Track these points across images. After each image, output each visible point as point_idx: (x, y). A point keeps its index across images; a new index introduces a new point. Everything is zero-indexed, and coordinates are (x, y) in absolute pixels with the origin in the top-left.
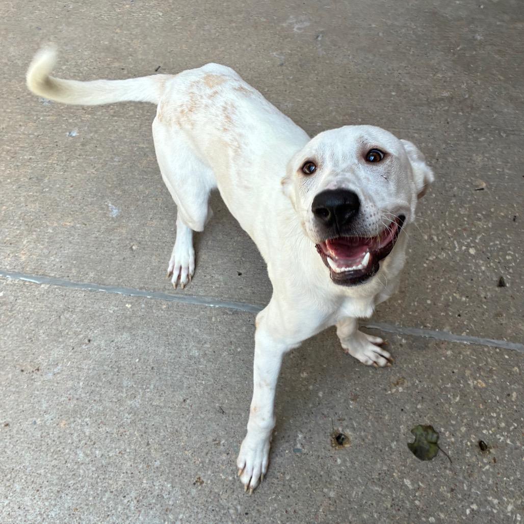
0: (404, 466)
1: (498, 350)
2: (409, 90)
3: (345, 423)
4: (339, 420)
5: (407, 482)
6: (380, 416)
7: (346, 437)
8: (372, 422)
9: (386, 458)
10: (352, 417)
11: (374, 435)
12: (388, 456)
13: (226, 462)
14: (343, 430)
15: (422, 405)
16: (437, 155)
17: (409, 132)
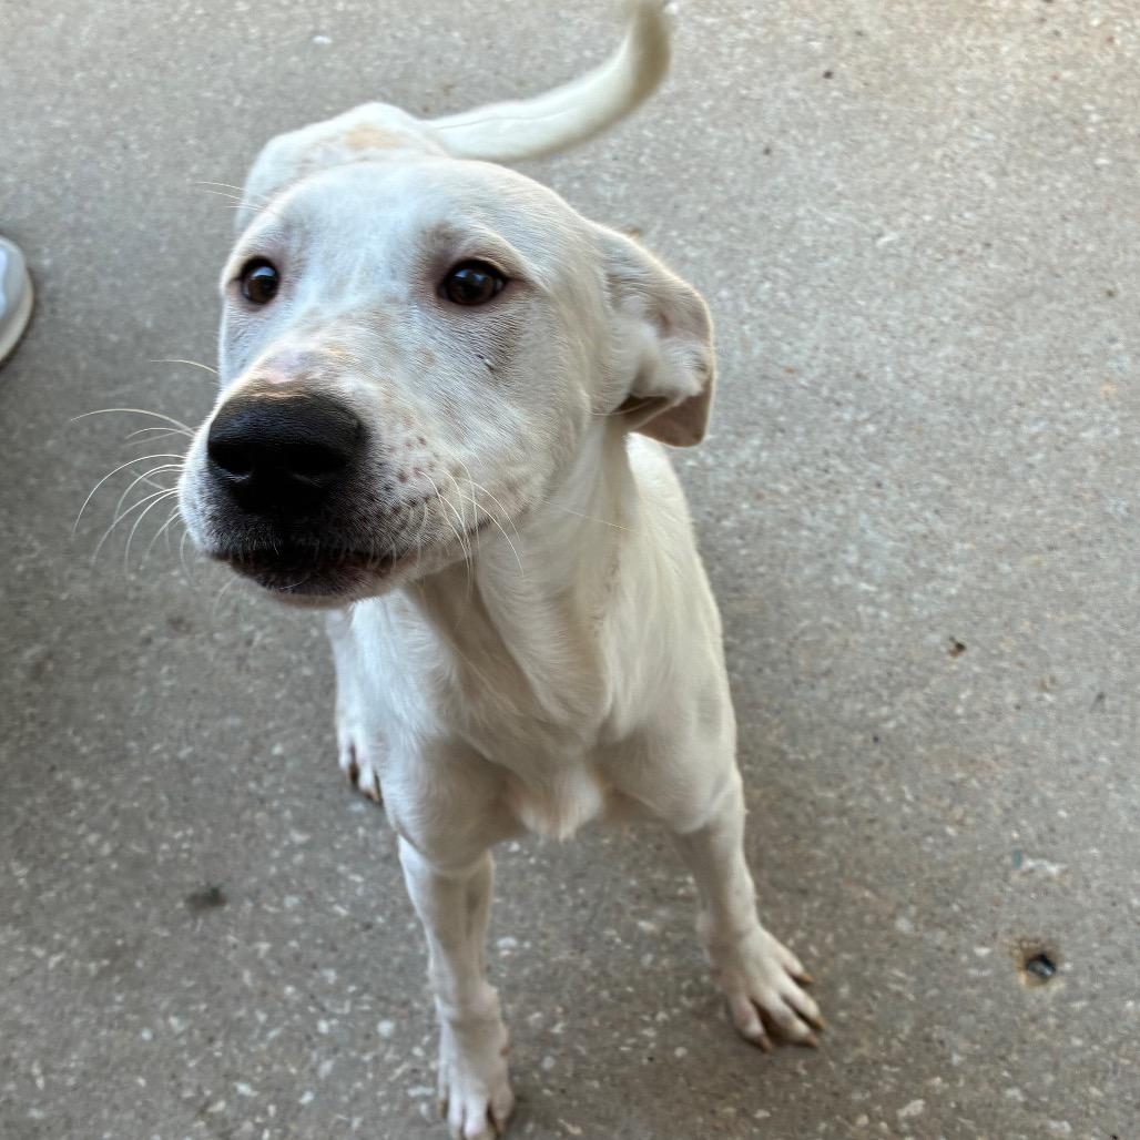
3: (1083, 982)
4: (1092, 968)
5: (916, 1107)
7: (1044, 979)
10: (1099, 1000)
11: (1044, 1047)
12: (986, 1072)
13: (997, 701)
14: (1063, 973)
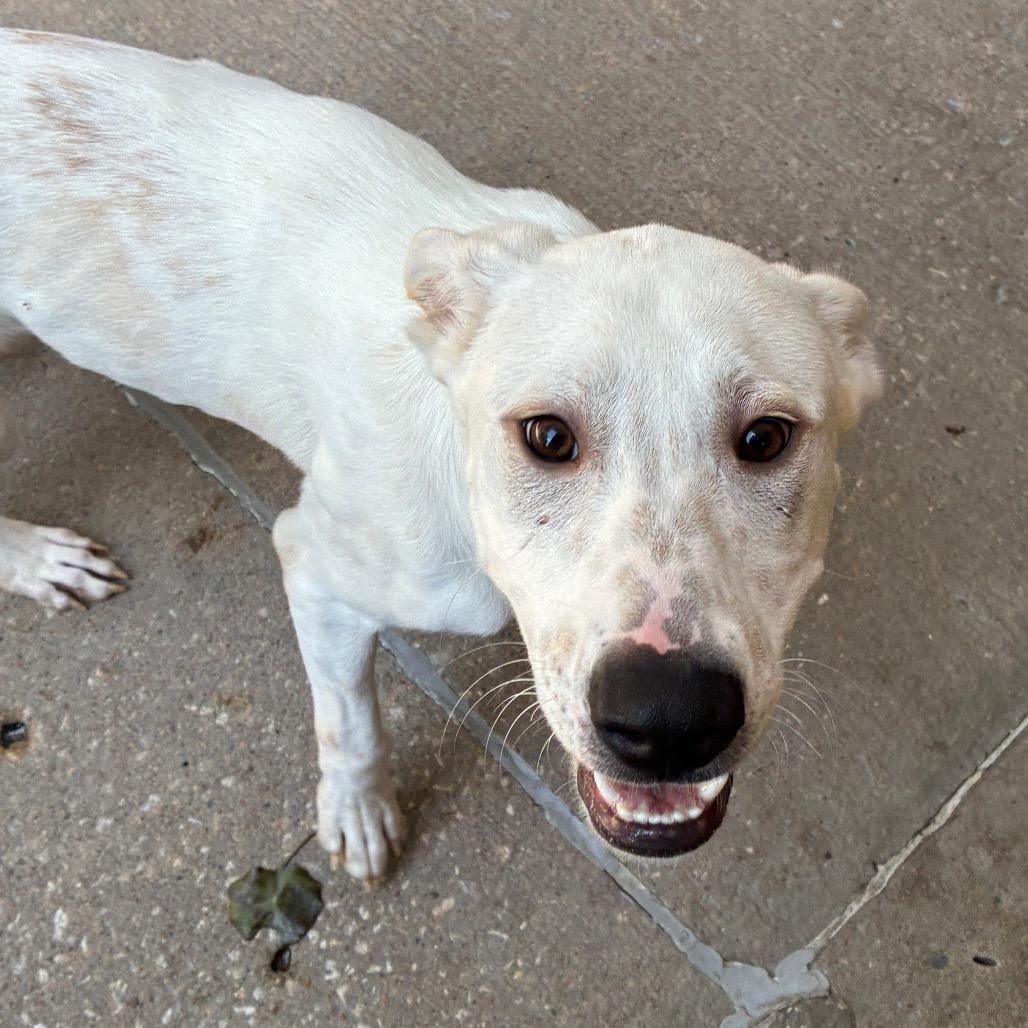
0: (86, 882)
1: (505, 782)
2: (883, 38)
3: (48, 708)
4: (42, 693)
5: (61, 919)
6: (131, 745)
7: (24, 738)
8: (102, 744)
9: (64, 839)
10: (72, 704)
11: (80, 775)
12: (70, 837)
14: (30, 719)
15: (236, 784)
16: (794, 244)
17: (784, 144)
